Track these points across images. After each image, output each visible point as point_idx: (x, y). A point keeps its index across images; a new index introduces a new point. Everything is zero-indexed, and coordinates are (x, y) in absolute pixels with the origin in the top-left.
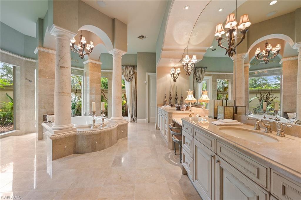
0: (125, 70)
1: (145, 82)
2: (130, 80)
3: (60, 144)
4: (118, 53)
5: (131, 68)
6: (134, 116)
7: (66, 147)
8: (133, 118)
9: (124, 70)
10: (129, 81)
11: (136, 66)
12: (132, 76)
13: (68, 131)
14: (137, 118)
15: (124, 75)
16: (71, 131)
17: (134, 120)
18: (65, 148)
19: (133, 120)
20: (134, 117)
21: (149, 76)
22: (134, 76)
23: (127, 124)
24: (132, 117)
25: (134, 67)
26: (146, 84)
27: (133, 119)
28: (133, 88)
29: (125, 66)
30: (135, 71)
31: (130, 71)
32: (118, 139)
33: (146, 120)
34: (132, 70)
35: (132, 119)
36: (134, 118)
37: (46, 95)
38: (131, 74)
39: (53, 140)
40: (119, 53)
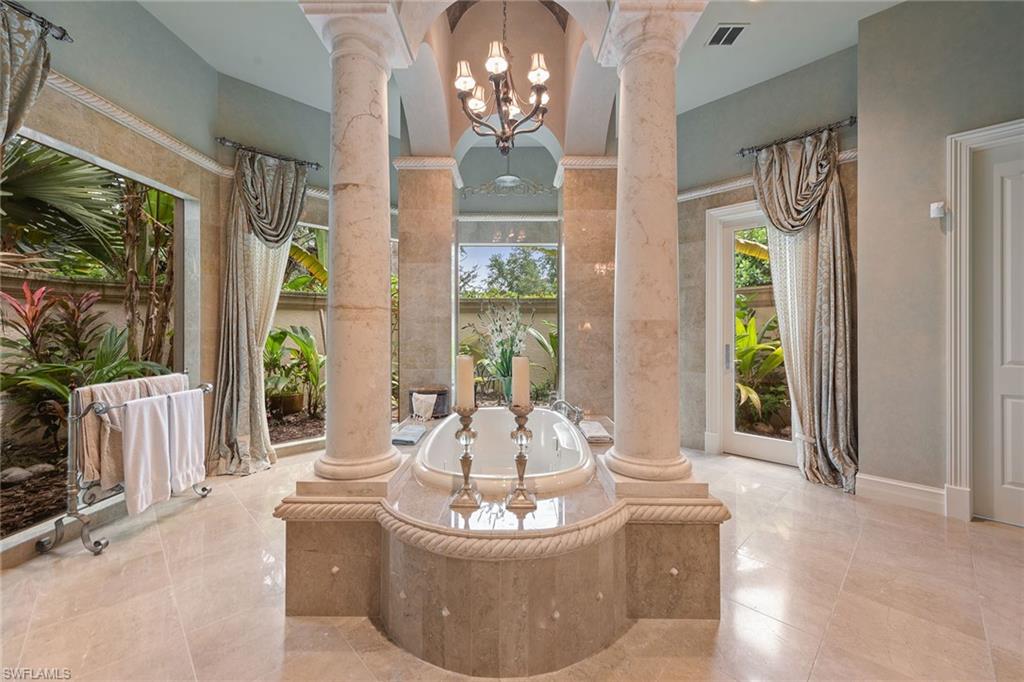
0: (769, 171)
1: (934, 207)
2: (804, 218)
3: (314, 551)
4: (640, 30)
5: (809, 148)
6: (836, 443)
7: (335, 569)
8: (825, 454)
9: (763, 169)
10: (793, 230)
11: (853, 121)
12: (819, 192)
13: (350, 493)
14: (855, 460)
15: (763, 198)
16: (360, 493)
17: (833, 469)
18: (333, 575)
19: (826, 470)
20: (830, 449)
21: (977, 157)
22: (833, 187)
23: (718, 526)
24: (819, 448)
25: (838, 133)
26: (942, 219)
27: (830, 464)
28: (824, 269)
29: (768, 147)
30: (844, 156)
31: (804, 167)
32: (634, 615)
33: (951, 497)
34: (820, 152)
35: (821, 463)
36: (835, 461)
37: (418, 322)
38: (812, 178)
39: (289, 525)
40: (650, 26)
